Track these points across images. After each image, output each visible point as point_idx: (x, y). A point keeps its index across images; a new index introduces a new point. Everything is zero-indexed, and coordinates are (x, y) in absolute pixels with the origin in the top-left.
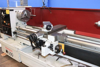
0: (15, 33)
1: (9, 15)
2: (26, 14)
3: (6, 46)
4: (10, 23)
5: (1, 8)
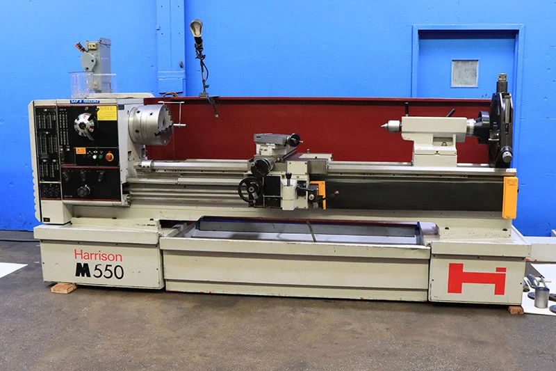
0: (127, 187)
3: (79, 248)
4: (116, 153)
5: (65, 102)
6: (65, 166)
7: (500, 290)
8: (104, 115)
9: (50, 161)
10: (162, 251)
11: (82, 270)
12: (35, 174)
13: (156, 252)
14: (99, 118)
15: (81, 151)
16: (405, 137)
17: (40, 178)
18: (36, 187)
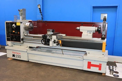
0: (22, 39)
1: (19, 26)
2: (32, 25)
3: (13, 51)
4: (20, 32)
5: (11, 21)
6: (11, 34)
7: (100, 69)
8: (18, 24)
9: (8, 33)
10: (28, 53)
11: (14, 56)
12: (6, 36)
13: (26, 53)
14: (17, 25)
15: (14, 31)
16: (81, 31)
17: (7, 37)
18: (6, 38)
